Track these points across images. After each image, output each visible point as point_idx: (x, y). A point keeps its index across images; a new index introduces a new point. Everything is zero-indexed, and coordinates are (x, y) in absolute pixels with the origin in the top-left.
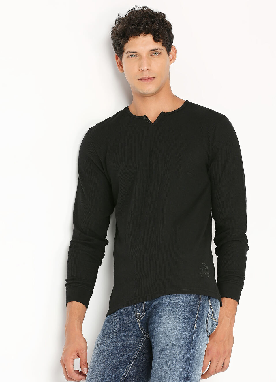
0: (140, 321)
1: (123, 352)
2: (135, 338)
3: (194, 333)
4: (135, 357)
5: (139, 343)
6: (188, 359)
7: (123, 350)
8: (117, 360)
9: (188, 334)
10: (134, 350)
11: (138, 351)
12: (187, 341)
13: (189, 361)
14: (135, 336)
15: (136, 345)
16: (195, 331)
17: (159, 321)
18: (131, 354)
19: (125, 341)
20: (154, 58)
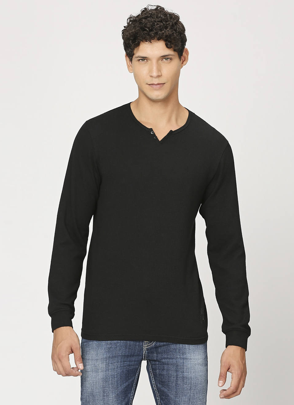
20: (164, 63)
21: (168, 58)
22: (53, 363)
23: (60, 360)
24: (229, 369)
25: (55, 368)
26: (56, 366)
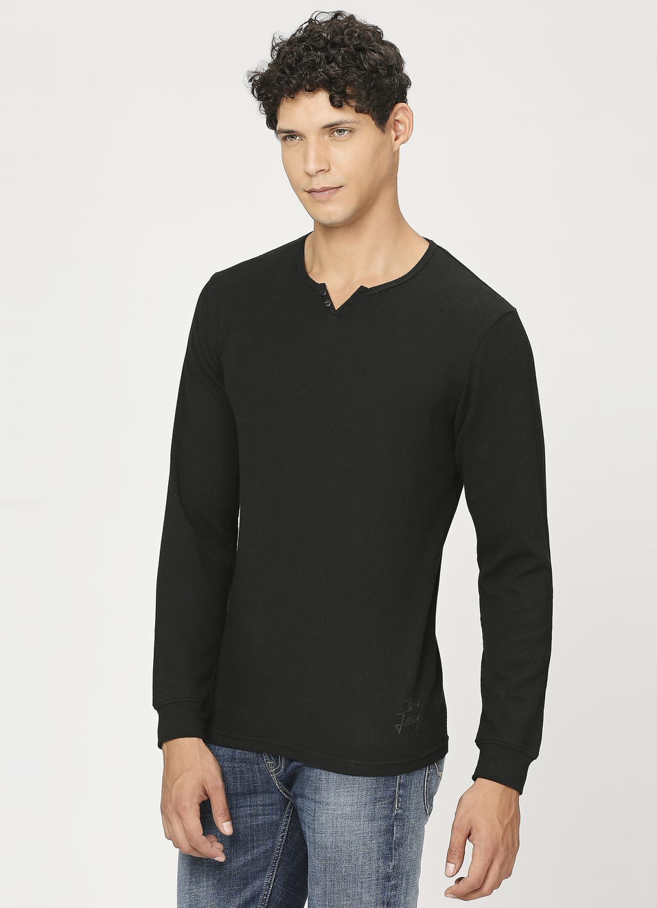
0: (278, 778)
1: (252, 840)
2: (272, 809)
3: (396, 819)
4: (278, 851)
5: (281, 819)
6: (388, 878)
7: (252, 836)
8: (242, 858)
9: (383, 824)
10: (274, 837)
11: (283, 836)
12: (381, 840)
13: (390, 881)
14: (272, 805)
15: (276, 825)
16: (397, 815)
17: (317, 797)
18: (269, 844)
19: (251, 816)
20: (338, 141)
21: (344, 130)
22: (165, 822)
23: (179, 815)
24: (469, 835)
25: (168, 833)
26: (170, 829)
